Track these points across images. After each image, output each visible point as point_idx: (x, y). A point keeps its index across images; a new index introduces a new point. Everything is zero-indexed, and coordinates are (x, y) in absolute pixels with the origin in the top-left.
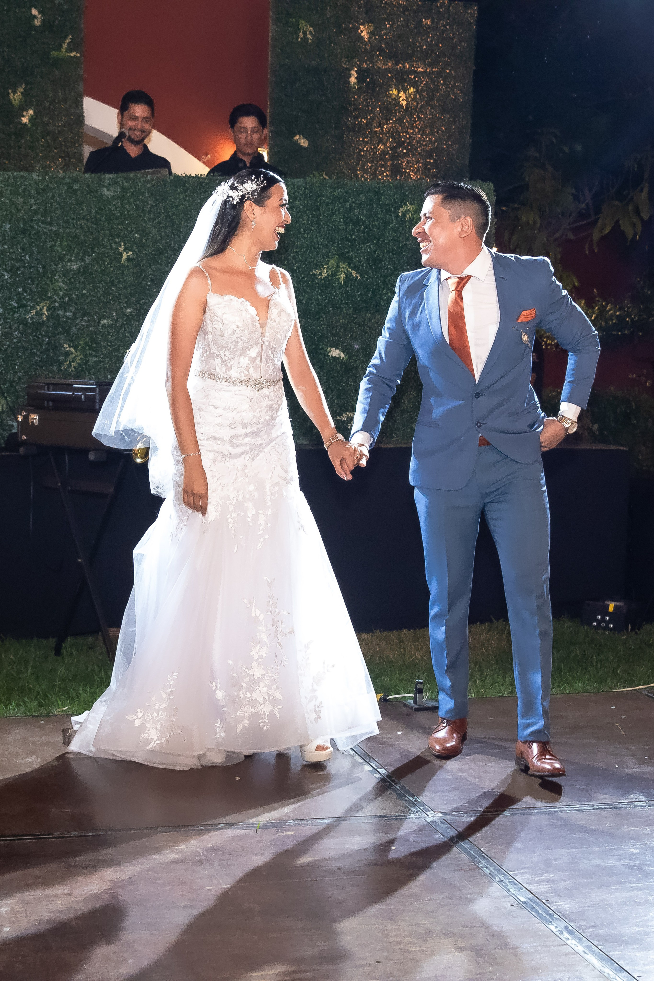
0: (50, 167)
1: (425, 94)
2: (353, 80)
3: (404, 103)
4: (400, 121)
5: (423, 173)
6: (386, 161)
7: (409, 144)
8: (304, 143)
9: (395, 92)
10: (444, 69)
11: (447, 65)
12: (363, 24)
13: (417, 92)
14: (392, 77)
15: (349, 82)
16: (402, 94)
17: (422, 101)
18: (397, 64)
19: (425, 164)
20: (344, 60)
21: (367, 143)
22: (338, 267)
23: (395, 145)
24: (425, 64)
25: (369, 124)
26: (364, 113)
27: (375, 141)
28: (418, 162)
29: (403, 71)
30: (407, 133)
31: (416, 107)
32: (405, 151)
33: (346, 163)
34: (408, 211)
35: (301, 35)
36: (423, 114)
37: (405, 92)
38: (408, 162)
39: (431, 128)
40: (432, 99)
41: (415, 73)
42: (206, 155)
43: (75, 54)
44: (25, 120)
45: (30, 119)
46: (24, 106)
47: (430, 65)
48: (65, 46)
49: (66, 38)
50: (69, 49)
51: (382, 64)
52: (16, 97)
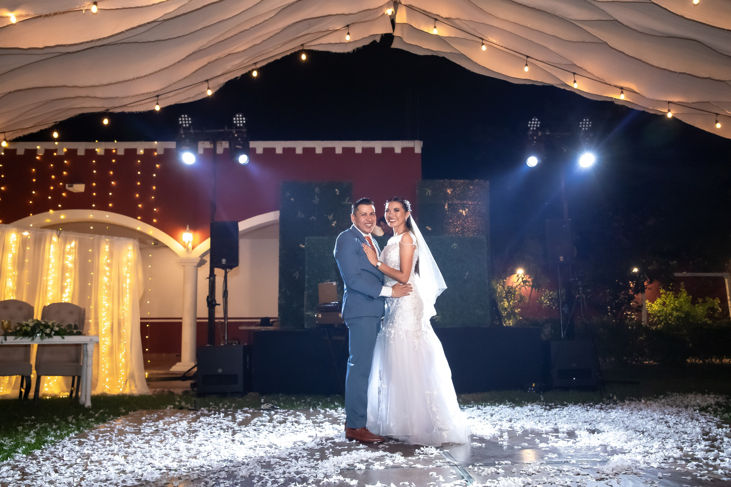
1: (472, 211)
2: (446, 207)
3: (464, 214)
4: (464, 220)
6: (459, 234)
7: (467, 228)
8: (430, 229)
9: (461, 211)
10: (478, 202)
12: (449, 189)
13: (469, 210)
14: (459, 206)
15: (445, 208)
16: (464, 211)
17: (471, 213)
18: (462, 201)
20: (443, 201)
21: (452, 228)
23: (462, 229)
24: (471, 200)
25: (453, 222)
26: (450, 218)
27: (455, 227)
29: (464, 204)
30: (467, 224)
31: (469, 215)
34: (455, 246)
35: (427, 193)
36: (471, 217)
37: (465, 210)
39: (475, 223)
40: (475, 212)
41: (468, 204)
43: (349, 203)
44: (333, 225)
45: (335, 225)
46: (333, 220)
47: (473, 201)
48: (347, 200)
49: (347, 198)
50: (348, 201)
51: (456, 202)
52: (330, 217)
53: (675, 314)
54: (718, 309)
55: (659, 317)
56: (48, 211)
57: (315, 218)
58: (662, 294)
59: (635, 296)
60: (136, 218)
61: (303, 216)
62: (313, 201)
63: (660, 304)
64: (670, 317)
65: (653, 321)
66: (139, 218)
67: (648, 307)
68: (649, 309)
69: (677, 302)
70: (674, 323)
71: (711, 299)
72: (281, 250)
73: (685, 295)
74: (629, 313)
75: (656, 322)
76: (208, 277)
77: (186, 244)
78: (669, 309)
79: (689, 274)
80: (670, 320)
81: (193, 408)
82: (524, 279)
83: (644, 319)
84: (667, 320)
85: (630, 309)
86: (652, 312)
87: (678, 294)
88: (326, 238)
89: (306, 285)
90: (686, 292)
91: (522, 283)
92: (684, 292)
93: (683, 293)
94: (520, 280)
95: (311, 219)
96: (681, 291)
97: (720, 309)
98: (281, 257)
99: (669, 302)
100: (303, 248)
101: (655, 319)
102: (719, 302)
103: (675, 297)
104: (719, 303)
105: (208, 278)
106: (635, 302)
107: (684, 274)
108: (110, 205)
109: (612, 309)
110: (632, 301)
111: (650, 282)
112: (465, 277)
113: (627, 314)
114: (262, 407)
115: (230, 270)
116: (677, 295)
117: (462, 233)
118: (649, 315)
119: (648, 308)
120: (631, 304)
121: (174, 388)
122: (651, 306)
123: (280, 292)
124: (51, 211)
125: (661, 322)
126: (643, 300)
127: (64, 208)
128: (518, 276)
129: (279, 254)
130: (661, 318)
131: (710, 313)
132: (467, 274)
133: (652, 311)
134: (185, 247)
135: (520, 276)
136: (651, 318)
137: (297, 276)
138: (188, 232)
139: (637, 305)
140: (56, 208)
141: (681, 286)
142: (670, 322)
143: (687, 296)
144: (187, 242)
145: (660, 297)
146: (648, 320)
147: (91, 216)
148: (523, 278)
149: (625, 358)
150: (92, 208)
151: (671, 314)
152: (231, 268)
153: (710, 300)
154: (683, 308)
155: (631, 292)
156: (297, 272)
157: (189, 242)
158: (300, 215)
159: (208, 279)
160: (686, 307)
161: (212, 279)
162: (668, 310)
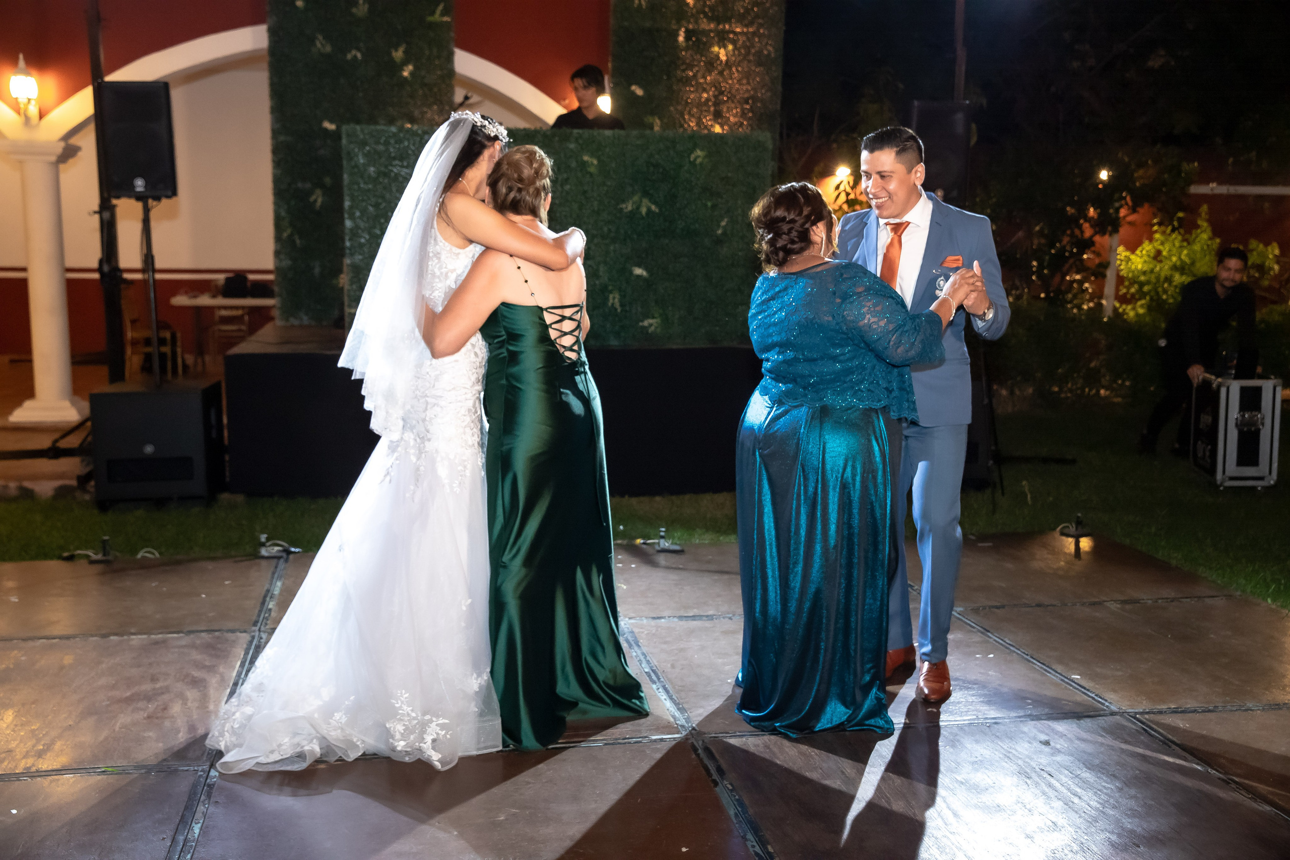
0: (426, 112)
1: (743, 51)
2: (681, 39)
3: (723, 58)
4: (721, 73)
5: (741, 116)
6: (709, 107)
7: (729, 92)
8: (639, 92)
9: (716, 49)
10: (758, 30)
11: (761, 25)
13: (735, 48)
14: (713, 38)
15: (677, 41)
16: (722, 51)
17: (739, 55)
18: (718, 24)
19: (743, 110)
20: (674, 22)
21: (693, 92)
22: (641, 201)
23: (716, 93)
24: (742, 24)
25: (695, 76)
26: (690, 67)
27: (700, 91)
28: (736, 108)
29: (723, 31)
30: (727, 83)
31: (735, 61)
32: (725, 99)
33: (676, 110)
34: (699, 157)
36: (740, 66)
37: (725, 49)
38: (728, 108)
39: (748, 79)
40: (748, 53)
41: (734, 33)
42: (564, 100)
43: (446, 19)
44: (406, 74)
45: (411, 74)
46: (405, 63)
47: (747, 26)
48: (438, 12)
49: (438, 5)
50: (442, 15)
51: (706, 25)
52: (398, 54)
53: (1178, 279)
54: (1271, 269)
55: (1142, 285)
57: (359, 55)
58: (1156, 232)
59: (1097, 238)
61: (328, 49)
62: (354, 10)
63: (1149, 256)
64: (1166, 285)
65: (1125, 294)
67: (1122, 261)
68: (1122, 267)
69: (1185, 252)
70: (1171, 301)
71: (1261, 246)
72: (275, 133)
73: (1205, 236)
74: (1078, 277)
75: (1133, 295)
76: (96, 208)
77: (22, 106)
78: (1166, 267)
79: (1223, 190)
80: (1165, 291)
81: (99, 557)
82: (852, 196)
83: (1109, 288)
84: (1157, 293)
85: (1081, 267)
86: (1128, 273)
87: (1191, 234)
88: (394, 129)
89: (348, 244)
90: (1209, 230)
91: (845, 207)
92: (1205, 231)
93: (1202, 232)
94: (843, 197)
95: (349, 57)
96: (1198, 227)
97: (1276, 267)
98: (275, 151)
99: (1170, 250)
100: (332, 131)
101: (1133, 290)
102: (1277, 252)
103: (1184, 240)
104: (1276, 256)
105: (95, 212)
106: (1094, 252)
107: (1212, 190)
109: (1041, 267)
110: (1086, 251)
111: (1134, 210)
112: (720, 232)
113: (1075, 281)
114: (264, 552)
115: (155, 203)
116: (1187, 236)
117: (716, 104)
118: (1120, 280)
119: (1120, 265)
120: (1085, 256)
121: (35, 478)
122: (1128, 260)
123: (278, 238)
125: (1143, 295)
126: (1112, 250)
128: (837, 187)
129: (273, 145)
130: (1146, 288)
131: (1254, 277)
132: (723, 223)
133: (1130, 270)
134: (18, 112)
135: (842, 188)
136: (1125, 287)
137: (320, 200)
138: (22, 72)
139: (1097, 261)
141: (1199, 215)
142: (1164, 297)
143: (1210, 239)
144: (22, 100)
145: (1151, 240)
146: (1117, 290)
148: (848, 194)
149: (1056, 389)
151: (1169, 279)
152: (158, 199)
153: (1258, 246)
154: (1198, 265)
155: (1088, 231)
156: (319, 192)
157: (29, 100)
158: (322, 46)
159: (97, 217)
160: (1205, 266)
161: (106, 215)
162: (1164, 269)
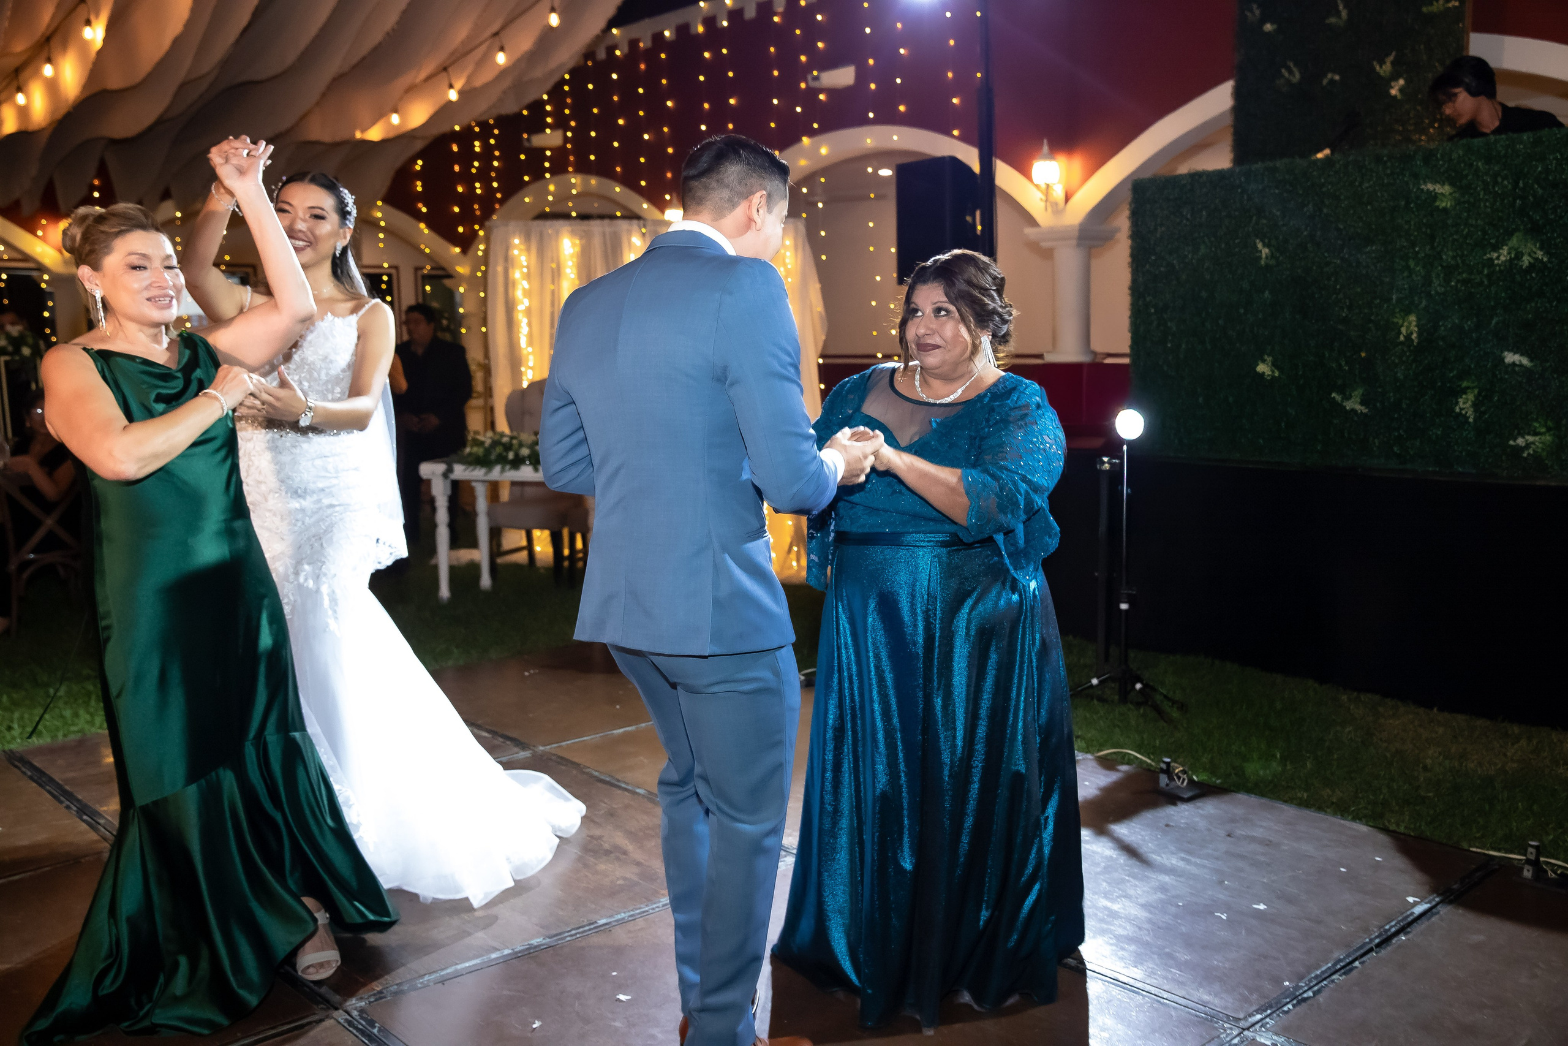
44: (1393, 92)
45: (1401, 90)
46: (1395, 77)
52: (1385, 68)
56: (799, 140)
57: (1337, 78)
60: (949, 133)
62: (1332, 20)
66: (956, 133)
77: (1050, 190)
95: (1325, 82)
108: (902, 108)
124: (805, 140)
127: (825, 129)
138: (1045, 158)
140: (812, 133)
147: (869, 141)
150: (867, 122)
157: (1055, 183)
